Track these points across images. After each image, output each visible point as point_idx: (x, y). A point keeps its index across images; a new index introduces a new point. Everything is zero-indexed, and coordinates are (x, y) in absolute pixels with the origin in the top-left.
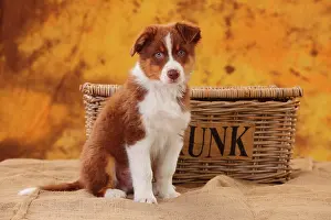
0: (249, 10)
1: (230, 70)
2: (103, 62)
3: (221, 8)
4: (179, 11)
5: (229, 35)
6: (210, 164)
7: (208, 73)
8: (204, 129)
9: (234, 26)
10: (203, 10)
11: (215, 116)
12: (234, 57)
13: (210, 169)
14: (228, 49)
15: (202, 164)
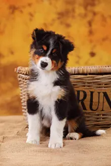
0: (103, 16)
1: (93, 54)
2: (12, 53)
3: (86, 15)
4: (59, 18)
5: (91, 33)
6: (103, 115)
7: (79, 57)
8: (99, 93)
9: (94, 27)
10: (73, 17)
11: (105, 84)
12: (95, 46)
13: (103, 118)
14: (91, 41)
15: (98, 115)
